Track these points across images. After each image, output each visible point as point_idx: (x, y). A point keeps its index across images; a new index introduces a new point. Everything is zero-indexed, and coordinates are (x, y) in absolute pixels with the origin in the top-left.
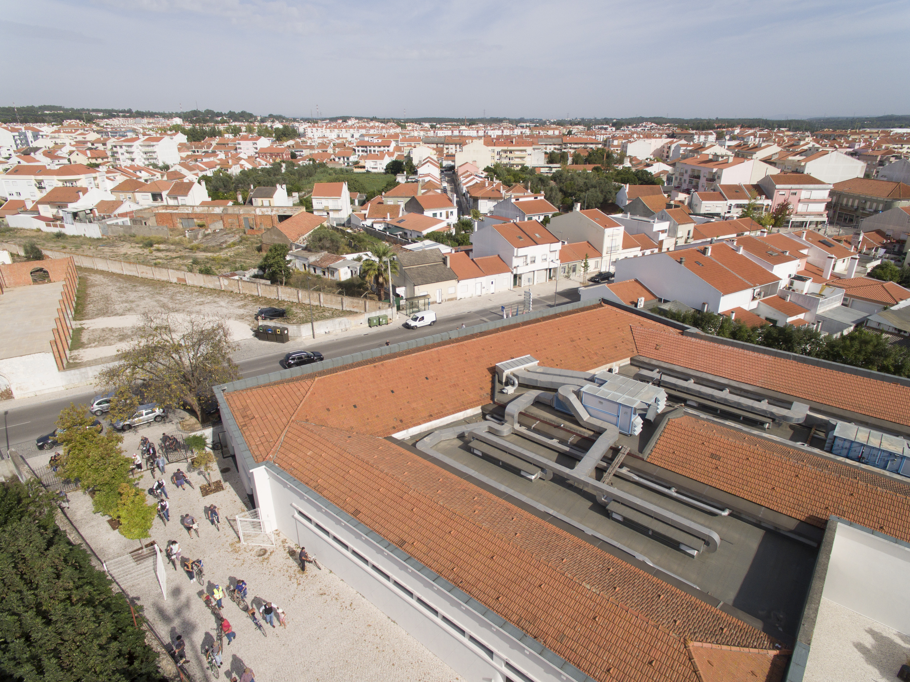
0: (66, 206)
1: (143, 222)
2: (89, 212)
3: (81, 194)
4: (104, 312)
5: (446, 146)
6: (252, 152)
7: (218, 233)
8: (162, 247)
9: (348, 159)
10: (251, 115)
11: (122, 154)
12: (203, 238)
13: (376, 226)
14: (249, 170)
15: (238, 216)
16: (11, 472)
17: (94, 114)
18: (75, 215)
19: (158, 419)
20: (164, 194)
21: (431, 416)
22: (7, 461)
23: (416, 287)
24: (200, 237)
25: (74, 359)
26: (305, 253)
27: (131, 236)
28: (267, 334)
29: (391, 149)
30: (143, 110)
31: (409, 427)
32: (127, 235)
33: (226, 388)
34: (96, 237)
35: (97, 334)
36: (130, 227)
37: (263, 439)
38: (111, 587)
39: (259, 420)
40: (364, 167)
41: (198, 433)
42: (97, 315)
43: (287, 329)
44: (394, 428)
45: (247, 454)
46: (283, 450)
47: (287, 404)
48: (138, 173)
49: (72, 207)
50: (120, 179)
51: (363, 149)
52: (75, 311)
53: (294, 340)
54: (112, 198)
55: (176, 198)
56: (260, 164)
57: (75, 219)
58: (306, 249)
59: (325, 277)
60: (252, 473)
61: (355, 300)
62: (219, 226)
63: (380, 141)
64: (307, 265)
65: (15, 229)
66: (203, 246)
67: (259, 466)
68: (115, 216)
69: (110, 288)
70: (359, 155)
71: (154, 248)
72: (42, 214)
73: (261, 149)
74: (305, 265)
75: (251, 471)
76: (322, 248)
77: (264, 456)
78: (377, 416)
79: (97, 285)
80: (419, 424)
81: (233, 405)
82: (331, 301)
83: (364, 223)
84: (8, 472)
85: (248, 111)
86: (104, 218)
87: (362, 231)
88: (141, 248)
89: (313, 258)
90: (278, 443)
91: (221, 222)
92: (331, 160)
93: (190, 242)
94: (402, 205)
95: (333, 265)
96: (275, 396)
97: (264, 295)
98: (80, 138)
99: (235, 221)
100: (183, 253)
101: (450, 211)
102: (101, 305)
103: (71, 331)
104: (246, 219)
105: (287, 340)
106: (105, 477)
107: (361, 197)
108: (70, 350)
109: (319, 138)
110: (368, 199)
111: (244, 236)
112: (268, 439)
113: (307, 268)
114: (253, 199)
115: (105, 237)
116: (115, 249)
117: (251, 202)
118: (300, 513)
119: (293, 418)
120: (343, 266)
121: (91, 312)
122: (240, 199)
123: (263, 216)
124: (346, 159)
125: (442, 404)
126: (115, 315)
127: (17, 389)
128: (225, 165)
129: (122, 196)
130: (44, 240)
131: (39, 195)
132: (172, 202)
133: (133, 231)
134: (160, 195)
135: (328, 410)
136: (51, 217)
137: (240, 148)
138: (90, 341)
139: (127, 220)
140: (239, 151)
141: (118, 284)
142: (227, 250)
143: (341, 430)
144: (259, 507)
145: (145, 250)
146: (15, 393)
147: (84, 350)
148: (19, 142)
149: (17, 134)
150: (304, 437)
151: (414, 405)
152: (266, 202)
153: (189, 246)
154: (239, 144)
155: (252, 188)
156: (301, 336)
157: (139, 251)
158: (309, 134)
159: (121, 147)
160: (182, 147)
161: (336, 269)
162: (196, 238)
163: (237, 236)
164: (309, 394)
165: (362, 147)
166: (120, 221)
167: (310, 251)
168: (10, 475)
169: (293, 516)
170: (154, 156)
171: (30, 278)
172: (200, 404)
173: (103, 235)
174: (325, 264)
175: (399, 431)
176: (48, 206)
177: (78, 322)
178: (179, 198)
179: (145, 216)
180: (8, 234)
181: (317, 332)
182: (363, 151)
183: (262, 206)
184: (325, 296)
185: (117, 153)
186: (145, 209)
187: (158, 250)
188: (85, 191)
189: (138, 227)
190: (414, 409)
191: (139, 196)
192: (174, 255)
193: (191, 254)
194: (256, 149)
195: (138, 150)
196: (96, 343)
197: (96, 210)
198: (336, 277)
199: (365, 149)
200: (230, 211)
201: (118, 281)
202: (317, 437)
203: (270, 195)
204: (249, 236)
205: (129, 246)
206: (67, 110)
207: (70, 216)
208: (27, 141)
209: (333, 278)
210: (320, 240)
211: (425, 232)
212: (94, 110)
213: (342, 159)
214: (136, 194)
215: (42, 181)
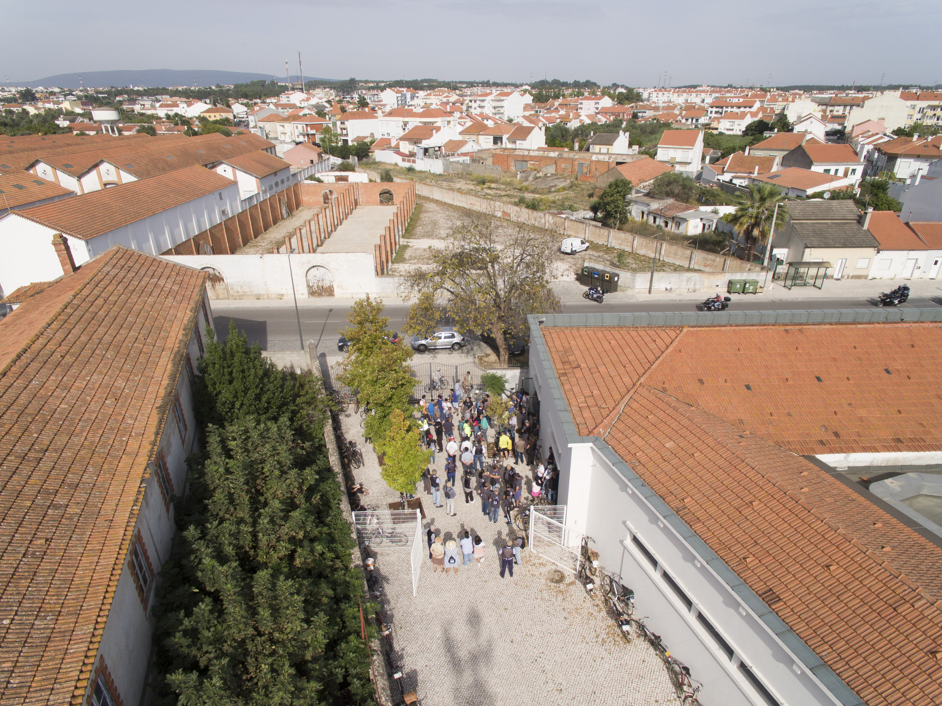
0: (421, 143)
1: (481, 162)
2: (437, 149)
3: (434, 131)
4: (429, 235)
5: (830, 108)
6: (592, 111)
7: (549, 177)
8: (493, 185)
9: (697, 120)
10: (595, 84)
11: (475, 108)
12: (533, 181)
13: (737, 182)
14: (589, 124)
15: (573, 160)
16: (308, 365)
17: (460, 85)
18: (426, 150)
19: (456, 347)
20: (505, 137)
21: (899, 440)
22: (306, 352)
23: (807, 251)
24: (531, 179)
25: (393, 271)
26: (647, 200)
27: (468, 174)
28: (592, 278)
29: (754, 109)
30: (499, 81)
31: (854, 451)
32: (465, 173)
33: (544, 319)
34: (438, 173)
35: (419, 253)
36: (468, 165)
37: (591, 402)
38: (352, 551)
39: (586, 372)
40: (717, 129)
41: (499, 373)
42: (423, 236)
43: (618, 275)
44: (822, 442)
45: (566, 416)
46: (621, 426)
47: (632, 357)
48: (485, 122)
49: (425, 143)
50: (469, 123)
51: (717, 110)
52: (406, 230)
53: (623, 291)
54: (460, 138)
55: (514, 142)
56: (600, 121)
57: (425, 155)
58: (648, 195)
59: (666, 229)
60: (571, 448)
61: (711, 256)
62: (551, 170)
63: (741, 100)
64: (646, 213)
65: (379, 162)
66: (532, 188)
67: (583, 442)
68: (458, 155)
69: (440, 215)
70: (710, 118)
71: (486, 186)
72: (402, 150)
73: (603, 108)
74: (643, 213)
75: (570, 445)
76: (669, 195)
77: (591, 428)
78: (789, 414)
79: (429, 212)
80: (876, 450)
81: (550, 344)
82: (676, 254)
83: (719, 177)
84: (305, 364)
85: (593, 80)
86: (449, 156)
87: (715, 188)
88: (474, 185)
89: (655, 205)
90: (614, 412)
91: (554, 166)
92: (677, 121)
93: (521, 182)
94: (778, 160)
95: (681, 215)
96: (613, 342)
97: (591, 239)
98: (445, 100)
99: (569, 167)
100: (511, 193)
101: (852, 167)
102: (428, 229)
103: (398, 246)
104: (581, 165)
105: (616, 290)
106: (381, 395)
107: (714, 153)
108: (392, 263)
109: (663, 102)
110: (724, 156)
111: (576, 182)
112: (599, 403)
113: (645, 216)
114: (591, 146)
115: (445, 173)
116: (452, 184)
117: (588, 150)
118: (635, 540)
119: (642, 380)
120: (695, 217)
121: (418, 233)
122: (576, 146)
123: (598, 162)
124: (694, 120)
125: (921, 424)
126: (438, 238)
127: (338, 287)
128: (565, 119)
129: (466, 137)
130: (398, 172)
131: (402, 133)
132: (510, 146)
133: (471, 169)
134: (501, 139)
135: (701, 381)
136: (408, 153)
137: (581, 108)
138: (411, 258)
139: (467, 159)
140: (579, 111)
141: (447, 213)
142: (555, 194)
143: (723, 421)
144: (566, 503)
145: (478, 187)
146: (336, 291)
147: (404, 265)
148: (400, 102)
149: (400, 95)
150: (661, 414)
151: (862, 412)
152: (604, 149)
153: (518, 187)
154: (581, 104)
155: (592, 134)
156: (633, 288)
157: (472, 187)
158: (654, 98)
159: (475, 101)
160: (526, 107)
161: (685, 220)
162: (526, 180)
163: (568, 181)
164: (671, 349)
165: (717, 107)
166: (461, 159)
167: (652, 197)
168: (306, 369)
169: (621, 542)
170: (502, 110)
171: (378, 198)
172: (506, 339)
173: (444, 172)
174: (669, 213)
175: (832, 451)
176: (407, 142)
177: (406, 240)
178: (518, 142)
179: (484, 157)
180: (373, 166)
181: (655, 285)
182: (716, 112)
183: (600, 153)
184: (668, 247)
185: (471, 107)
186: (485, 150)
187: (489, 188)
188: (438, 129)
189: (475, 165)
190: (861, 419)
191: (481, 138)
192: (503, 193)
193: (519, 194)
194: (597, 109)
195: (489, 105)
196: (416, 261)
197: (443, 148)
198: (682, 230)
199: (720, 110)
200: (565, 155)
201: (448, 210)
202: (685, 422)
203: (610, 142)
204: (580, 182)
205: (465, 182)
206: (440, 82)
207: (422, 151)
208: (406, 102)
209: (677, 231)
210: (669, 183)
211: (810, 192)
212: (460, 82)
213: (690, 120)
214: (480, 136)
215: (408, 122)
